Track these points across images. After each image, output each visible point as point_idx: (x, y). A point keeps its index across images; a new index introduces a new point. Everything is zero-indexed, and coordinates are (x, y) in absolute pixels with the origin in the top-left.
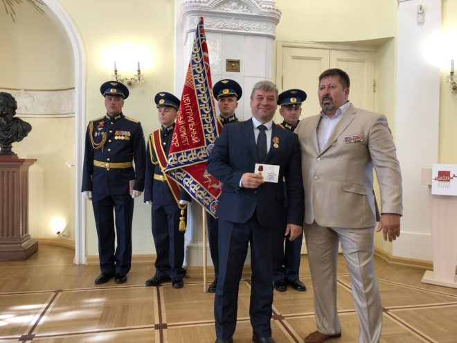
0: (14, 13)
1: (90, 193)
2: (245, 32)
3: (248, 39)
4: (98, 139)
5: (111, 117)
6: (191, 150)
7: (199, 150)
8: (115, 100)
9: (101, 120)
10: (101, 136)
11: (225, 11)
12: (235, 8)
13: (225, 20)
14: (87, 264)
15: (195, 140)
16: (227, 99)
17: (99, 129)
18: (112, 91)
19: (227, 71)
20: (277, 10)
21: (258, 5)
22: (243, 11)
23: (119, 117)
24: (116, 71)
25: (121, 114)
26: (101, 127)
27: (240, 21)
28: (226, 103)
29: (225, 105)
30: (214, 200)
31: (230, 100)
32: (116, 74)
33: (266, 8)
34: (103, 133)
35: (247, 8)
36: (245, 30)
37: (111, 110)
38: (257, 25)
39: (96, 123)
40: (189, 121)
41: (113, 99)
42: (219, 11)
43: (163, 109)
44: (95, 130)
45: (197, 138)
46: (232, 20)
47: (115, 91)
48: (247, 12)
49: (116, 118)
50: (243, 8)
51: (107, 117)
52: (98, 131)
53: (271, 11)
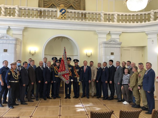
3: (115, 48)
19: (111, 55)
22: (114, 43)
33: (119, 42)
42: (109, 43)
46: (112, 45)
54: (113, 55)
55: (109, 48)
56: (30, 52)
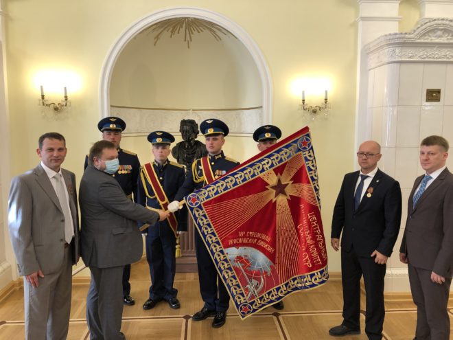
0: (191, 40)
2: (448, 60)
3: (450, 67)
11: (429, 41)
12: (440, 37)
13: (428, 50)
19: (427, 101)
22: (448, 40)
24: (304, 101)
27: (443, 50)
42: (422, 41)
46: (435, 49)
48: (451, 40)
50: (448, 36)
54: (438, 100)
55: (421, 67)
56: (43, 96)
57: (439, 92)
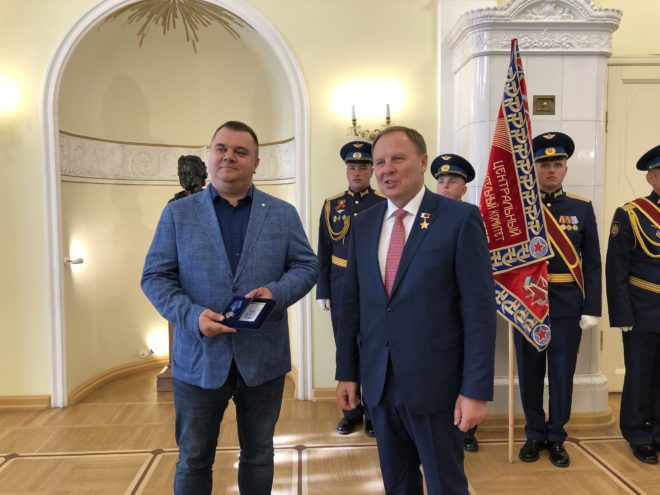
0: (197, 40)
1: (328, 302)
2: (565, 50)
3: (569, 61)
4: (338, 226)
5: (355, 194)
6: (508, 247)
7: (520, 247)
8: (360, 169)
9: (341, 198)
10: (342, 221)
11: (533, 21)
12: (550, 14)
13: (533, 35)
14: (314, 399)
15: (514, 232)
16: (552, 164)
17: (340, 211)
18: (355, 156)
19: (534, 114)
20: (618, 11)
21: (588, 7)
22: (563, 18)
23: (367, 192)
24: (354, 121)
25: (369, 188)
26: (341, 208)
27: (557, 34)
28: (553, 170)
29: (551, 173)
30: (539, 323)
31: (558, 165)
32: (354, 125)
33: (600, 10)
34: (344, 217)
35: (570, 12)
36: (564, 47)
37: (355, 185)
38: (584, 37)
39: (334, 203)
40: (504, 202)
41: (356, 168)
42: (523, 21)
43: (446, 179)
44: (333, 213)
45: (516, 229)
46: (543, 33)
47: (360, 156)
48: (568, 18)
49: (362, 195)
50: (563, 12)
51: (350, 193)
52: (337, 215)
53: (609, 13)
57: (552, 99)
